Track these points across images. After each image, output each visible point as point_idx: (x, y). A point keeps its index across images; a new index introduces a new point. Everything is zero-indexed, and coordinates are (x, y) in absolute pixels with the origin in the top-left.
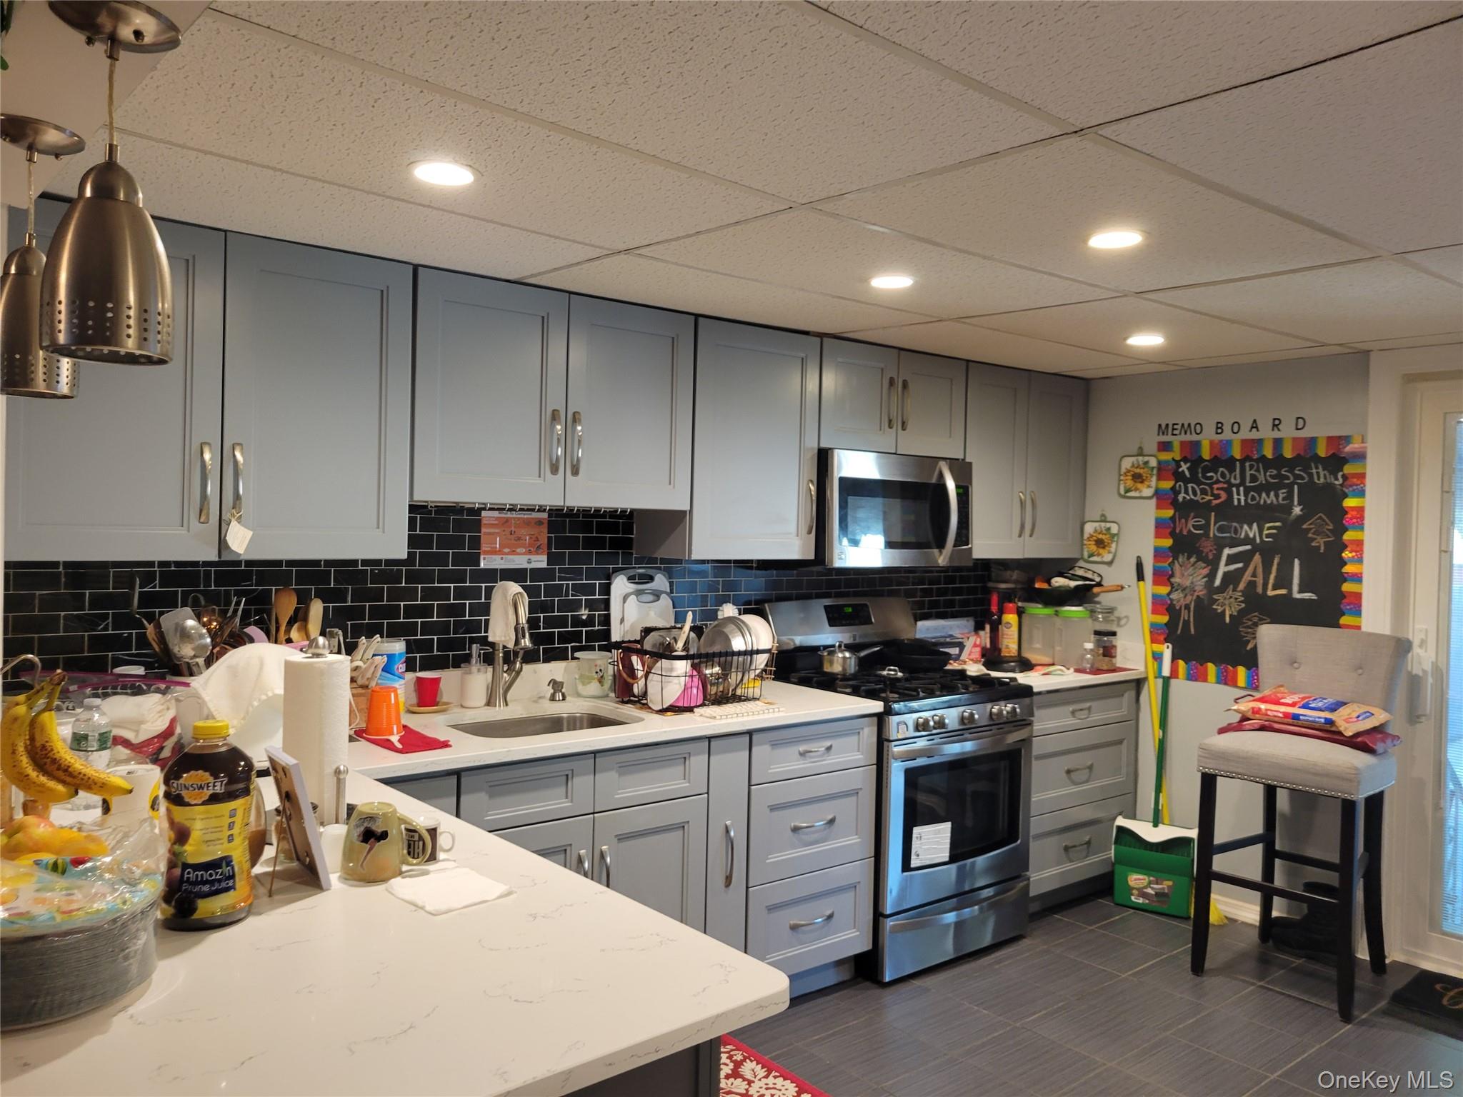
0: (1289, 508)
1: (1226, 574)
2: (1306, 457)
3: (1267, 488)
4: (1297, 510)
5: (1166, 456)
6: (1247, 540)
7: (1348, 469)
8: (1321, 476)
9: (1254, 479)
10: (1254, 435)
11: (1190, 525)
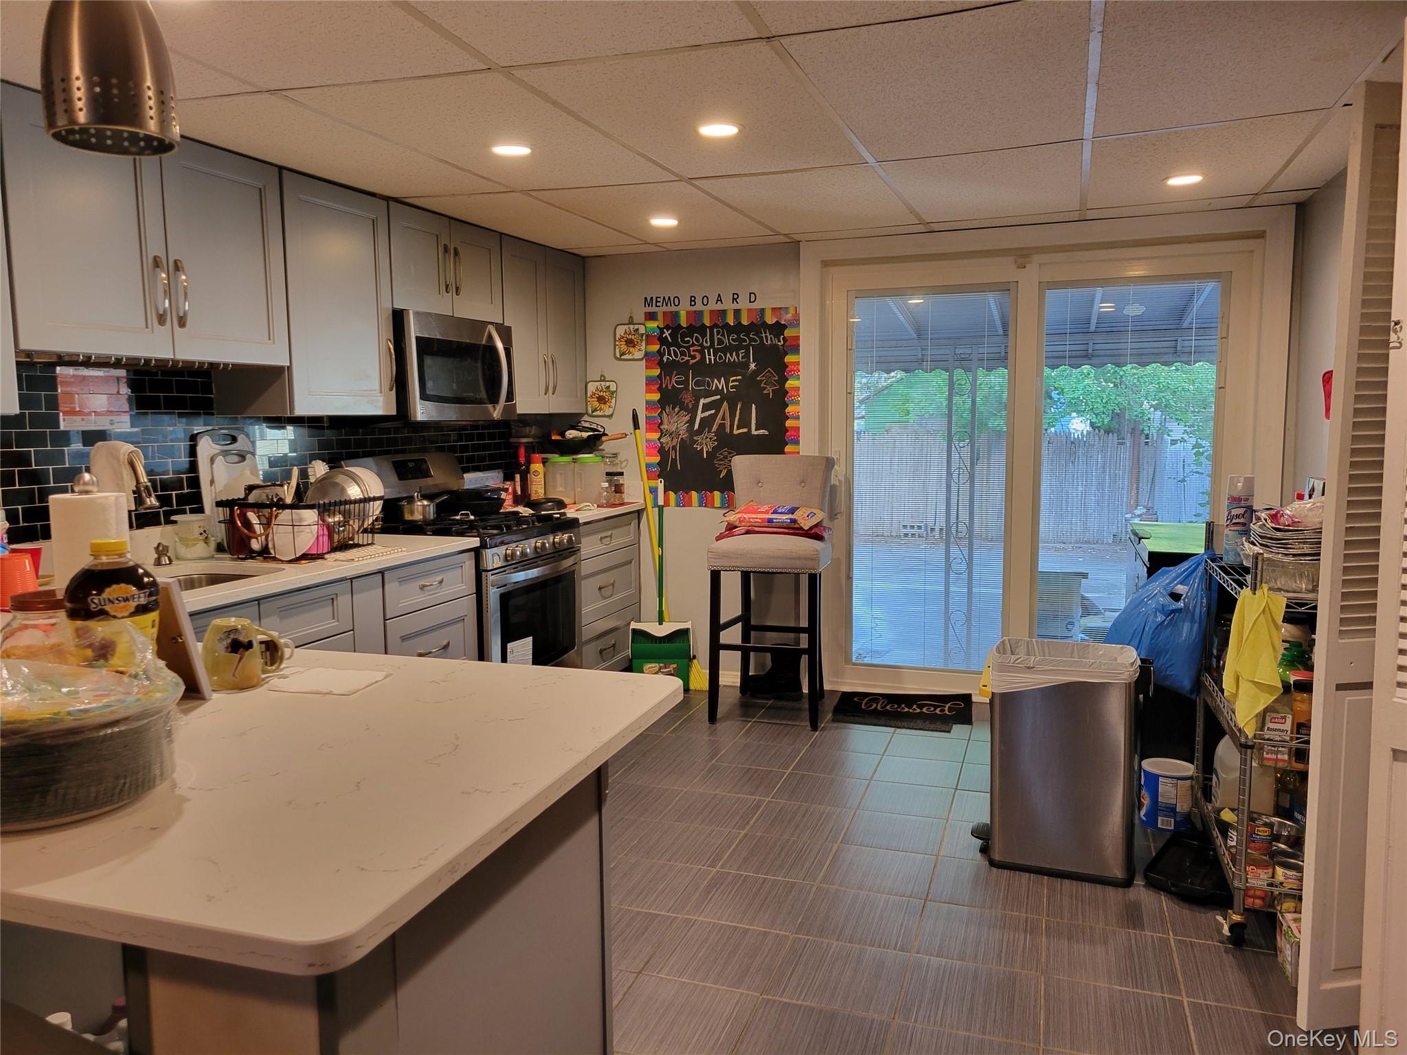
0: (747, 365)
1: (702, 419)
2: (758, 326)
3: (729, 349)
4: (752, 366)
5: (652, 325)
6: (717, 392)
7: (787, 333)
8: (768, 339)
9: (720, 342)
10: (719, 307)
11: (673, 381)
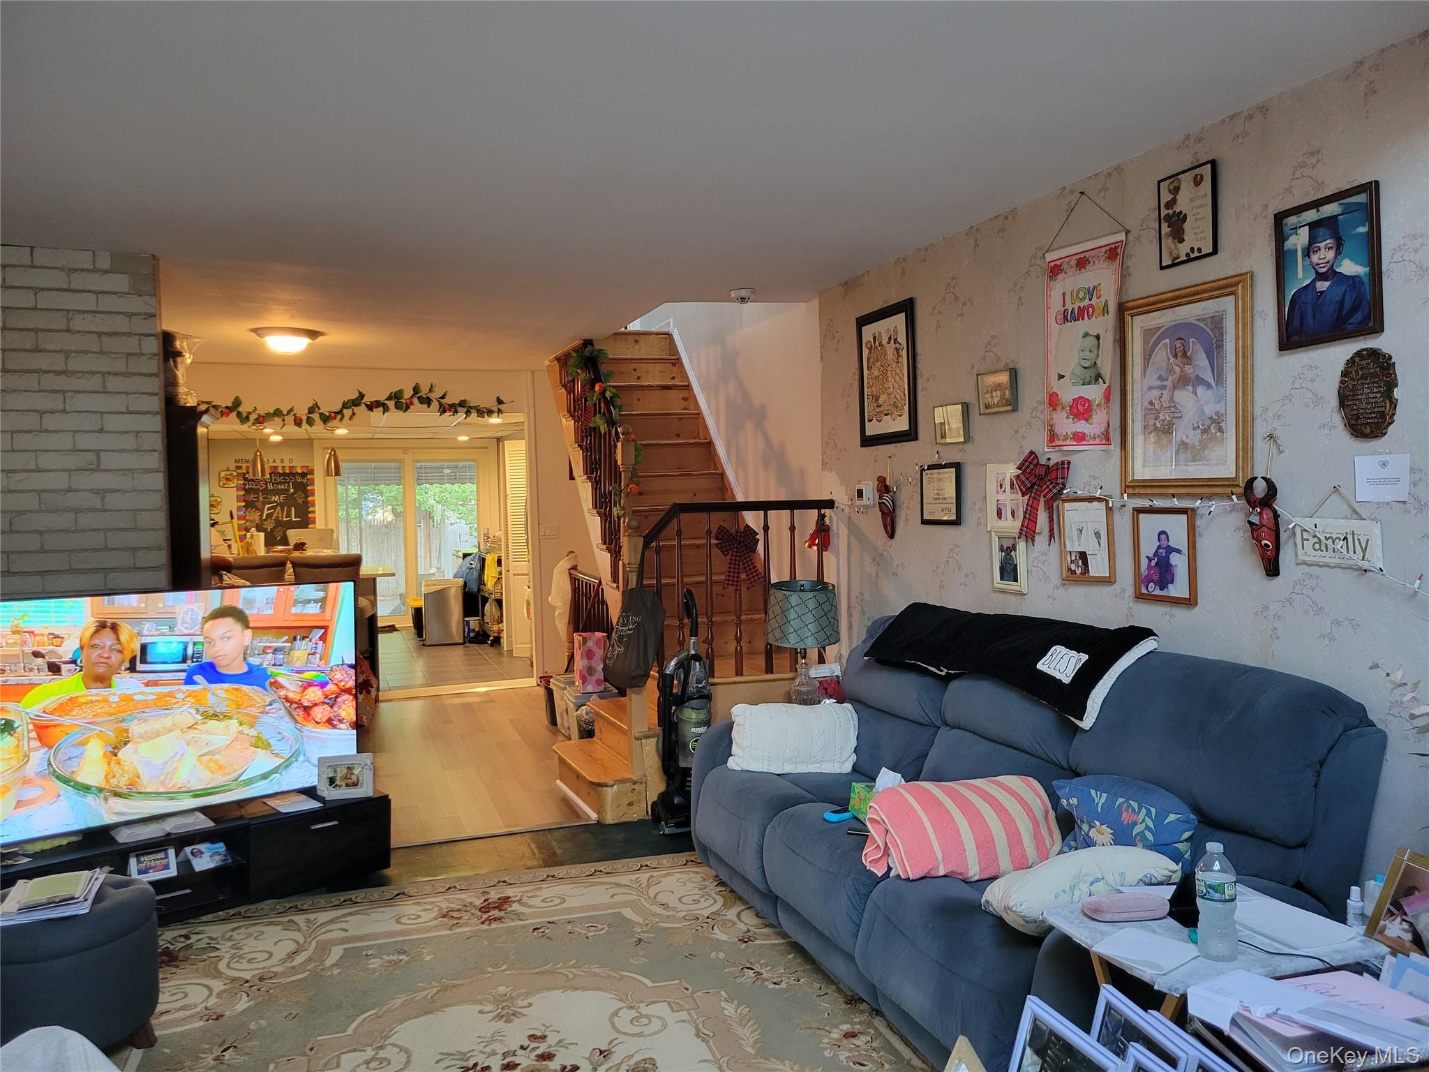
0: (288, 490)
1: (267, 514)
2: (292, 474)
3: (281, 483)
4: (292, 491)
5: (239, 471)
6: (274, 502)
7: (308, 477)
8: (299, 479)
9: (275, 480)
10: (274, 465)
11: (251, 497)
